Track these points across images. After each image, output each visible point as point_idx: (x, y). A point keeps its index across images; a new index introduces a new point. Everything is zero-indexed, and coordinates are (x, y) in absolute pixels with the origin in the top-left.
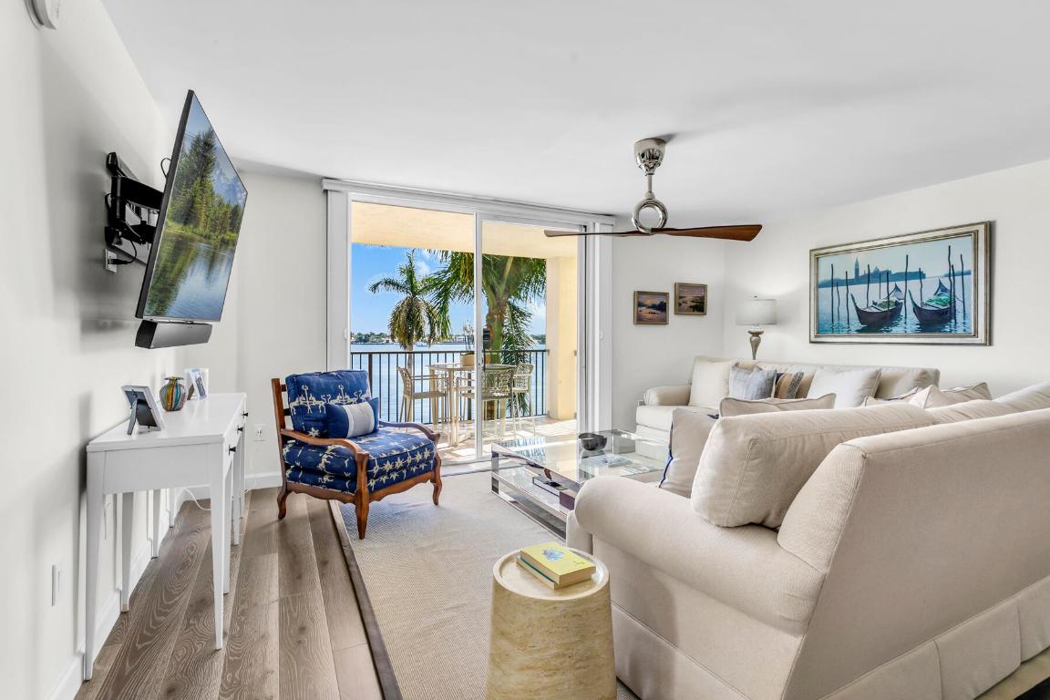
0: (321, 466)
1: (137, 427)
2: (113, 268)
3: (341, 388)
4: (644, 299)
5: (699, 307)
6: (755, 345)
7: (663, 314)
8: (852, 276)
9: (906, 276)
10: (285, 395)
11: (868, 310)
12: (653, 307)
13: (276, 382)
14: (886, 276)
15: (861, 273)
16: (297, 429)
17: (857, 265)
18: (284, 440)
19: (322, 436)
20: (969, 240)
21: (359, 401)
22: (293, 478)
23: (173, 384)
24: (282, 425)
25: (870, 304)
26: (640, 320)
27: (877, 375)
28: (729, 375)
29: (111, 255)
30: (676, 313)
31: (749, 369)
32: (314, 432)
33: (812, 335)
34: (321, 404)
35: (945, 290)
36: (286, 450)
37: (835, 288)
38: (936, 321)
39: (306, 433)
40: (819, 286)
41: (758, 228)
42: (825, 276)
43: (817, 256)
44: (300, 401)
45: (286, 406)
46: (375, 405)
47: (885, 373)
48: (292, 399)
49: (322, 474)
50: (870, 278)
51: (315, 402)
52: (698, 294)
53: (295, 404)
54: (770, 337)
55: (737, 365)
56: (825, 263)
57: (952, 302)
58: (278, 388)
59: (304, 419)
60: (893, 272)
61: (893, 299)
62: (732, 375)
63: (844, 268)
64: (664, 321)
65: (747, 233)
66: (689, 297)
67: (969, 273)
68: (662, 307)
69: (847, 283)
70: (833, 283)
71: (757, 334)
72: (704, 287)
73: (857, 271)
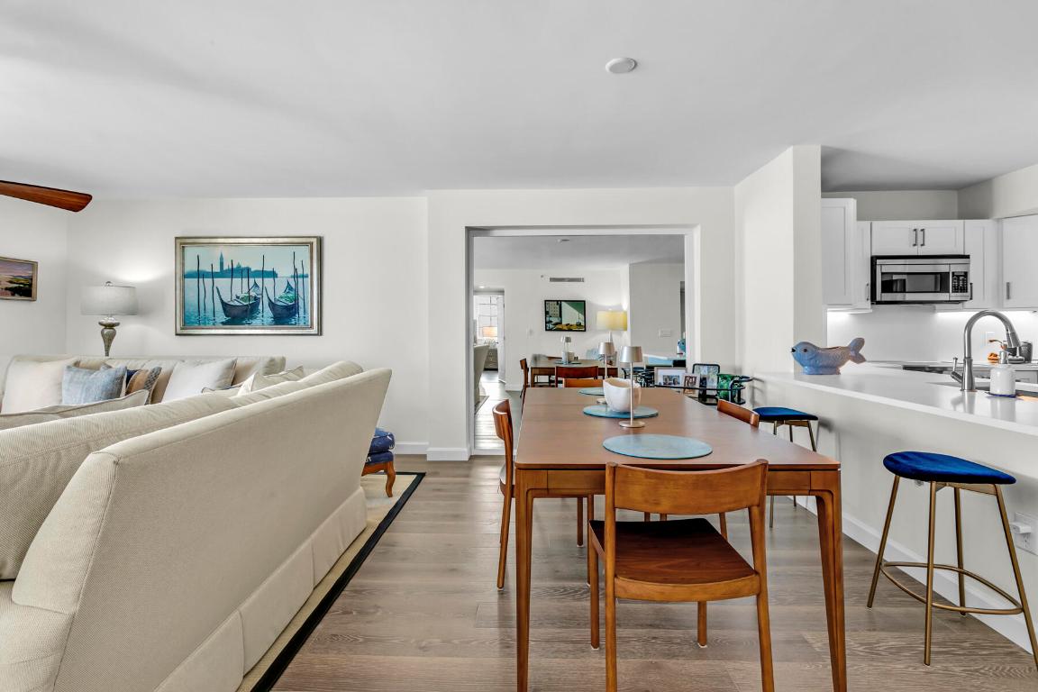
5: (24, 290)
6: (108, 340)
8: (217, 269)
9: (263, 274)
11: (232, 303)
14: (246, 273)
15: (225, 268)
17: (222, 258)
20: (307, 249)
25: (234, 297)
27: (233, 364)
28: (62, 378)
31: (93, 368)
33: (178, 327)
35: (291, 289)
37: (201, 280)
38: (285, 314)
40: (185, 276)
41: (88, 198)
42: (191, 267)
43: (182, 243)
47: (241, 362)
50: (233, 272)
52: (24, 272)
54: (128, 330)
55: (77, 364)
56: (191, 253)
57: (296, 299)
60: (252, 270)
61: (253, 294)
62: (66, 377)
63: (209, 262)
65: (75, 202)
66: (4, 276)
67: (307, 276)
69: (213, 275)
70: (199, 275)
71: (111, 326)
72: (32, 265)
73: (222, 264)
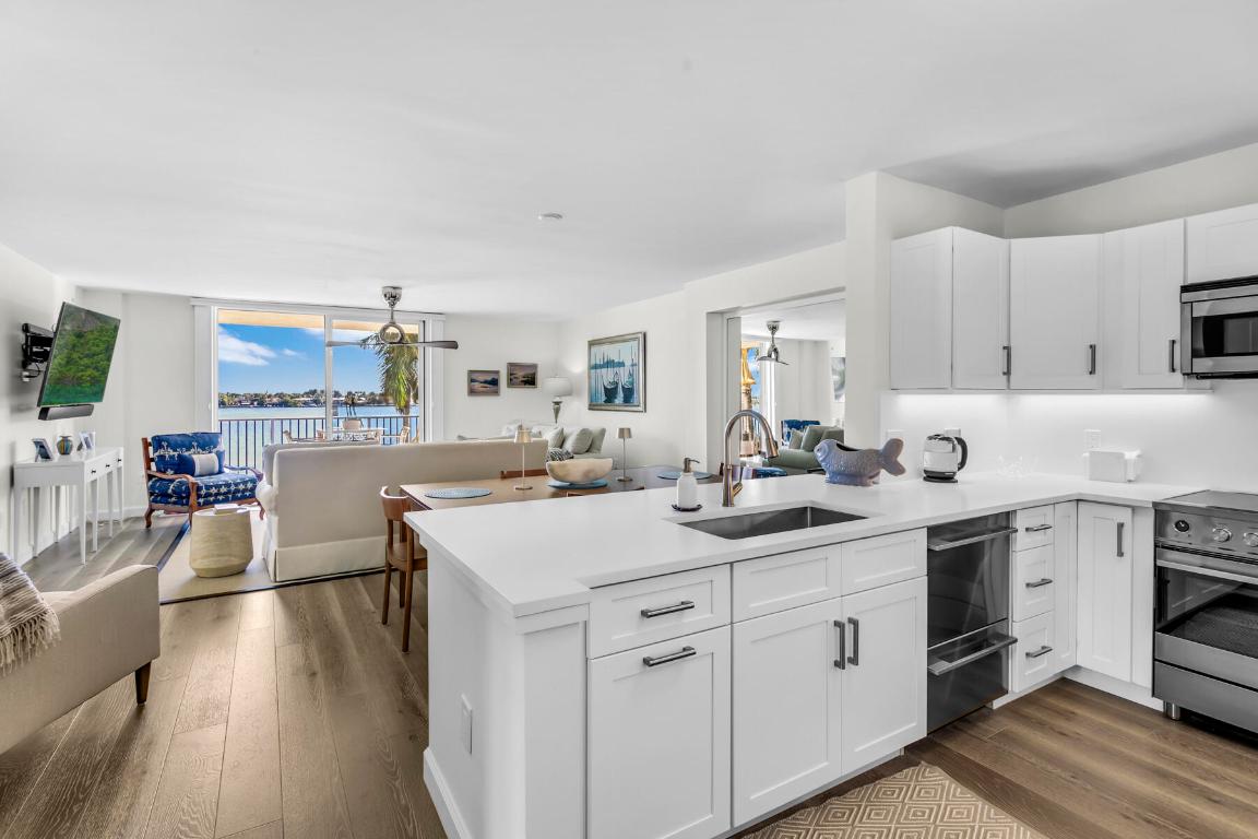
0: (170, 491)
1: (40, 458)
2: (27, 380)
3: (195, 444)
4: (474, 376)
5: (530, 381)
6: (556, 412)
7: (495, 388)
8: (602, 362)
9: (618, 364)
10: (151, 449)
11: (607, 387)
12: (486, 382)
13: (145, 440)
14: (612, 364)
15: (605, 361)
16: (159, 470)
17: (604, 354)
18: (150, 477)
19: (175, 473)
20: (636, 344)
21: (210, 452)
22: (154, 501)
23: (65, 439)
24: (149, 468)
25: (607, 383)
26: (472, 392)
29: (27, 373)
30: (508, 386)
32: (170, 472)
33: (588, 404)
34: (176, 454)
35: (631, 375)
36: (150, 483)
37: (596, 370)
39: (164, 472)
40: (591, 368)
43: (591, 346)
44: (161, 452)
45: (151, 456)
46: (220, 455)
48: (155, 451)
49: (171, 496)
50: (608, 364)
51: (172, 453)
52: (530, 371)
53: (157, 454)
54: (565, 406)
56: (594, 351)
57: (633, 383)
58: (146, 444)
59: (163, 464)
60: (614, 361)
61: (614, 380)
64: (496, 393)
66: (520, 374)
67: (637, 365)
68: (495, 382)
69: (600, 367)
70: (596, 367)
71: (557, 403)
72: (534, 366)
73: (604, 359)
